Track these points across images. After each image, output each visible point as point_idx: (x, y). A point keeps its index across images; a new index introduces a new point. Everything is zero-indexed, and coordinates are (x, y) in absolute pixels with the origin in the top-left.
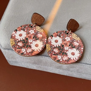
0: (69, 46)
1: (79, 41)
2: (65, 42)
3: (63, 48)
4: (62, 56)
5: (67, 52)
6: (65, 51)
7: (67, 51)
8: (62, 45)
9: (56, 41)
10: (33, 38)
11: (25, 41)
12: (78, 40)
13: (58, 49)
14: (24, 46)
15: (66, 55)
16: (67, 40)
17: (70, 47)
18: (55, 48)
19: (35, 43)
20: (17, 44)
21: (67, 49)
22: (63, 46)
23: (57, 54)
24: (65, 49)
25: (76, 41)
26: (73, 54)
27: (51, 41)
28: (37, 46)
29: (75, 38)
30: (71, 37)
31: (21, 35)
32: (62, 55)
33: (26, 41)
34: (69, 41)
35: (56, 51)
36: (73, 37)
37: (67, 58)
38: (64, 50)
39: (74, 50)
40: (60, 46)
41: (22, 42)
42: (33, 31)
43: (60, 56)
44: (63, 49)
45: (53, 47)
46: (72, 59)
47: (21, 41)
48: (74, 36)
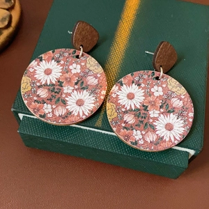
0: (161, 107)
1: (183, 97)
2: (151, 99)
3: (146, 112)
4: (143, 133)
5: (154, 123)
6: (151, 121)
7: (156, 119)
8: (144, 106)
9: (131, 96)
10: (76, 84)
11: (54, 88)
12: (181, 95)
13: (135, 115)
14: (51, 100)
15: (154, 129)
16: (156, 94)
17: (162, 110)
18: (126, 112)
19: (76, 96)
20: (35, 92)
21: (156, 116)
22: (146, 108)
23: (131, 128)
24: (151, 116)
25: (176, 97)
26: (169, 127)
27: (117, 95)
28: (80, 103)
29: (174, 90)
30: (164, 86)
31: (48, 72)
32: (144, 129)
33: (58, 87)
34: (160, 96)
35: (130, 119)
36: (170, 87)
37: (155, 137)
38: (149, 118)
39: (172, 118)
40: (139, 107)
41: (49, 89)
42: (79, 67)
43: (138, 132)
44: (146, 116)
45: (123, 110)
46: (167, 140)
47: (46, 85)
48: (173, 84)
